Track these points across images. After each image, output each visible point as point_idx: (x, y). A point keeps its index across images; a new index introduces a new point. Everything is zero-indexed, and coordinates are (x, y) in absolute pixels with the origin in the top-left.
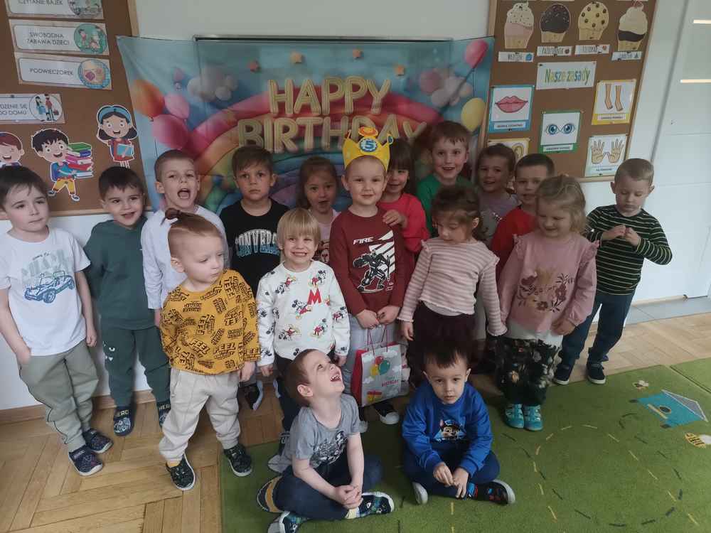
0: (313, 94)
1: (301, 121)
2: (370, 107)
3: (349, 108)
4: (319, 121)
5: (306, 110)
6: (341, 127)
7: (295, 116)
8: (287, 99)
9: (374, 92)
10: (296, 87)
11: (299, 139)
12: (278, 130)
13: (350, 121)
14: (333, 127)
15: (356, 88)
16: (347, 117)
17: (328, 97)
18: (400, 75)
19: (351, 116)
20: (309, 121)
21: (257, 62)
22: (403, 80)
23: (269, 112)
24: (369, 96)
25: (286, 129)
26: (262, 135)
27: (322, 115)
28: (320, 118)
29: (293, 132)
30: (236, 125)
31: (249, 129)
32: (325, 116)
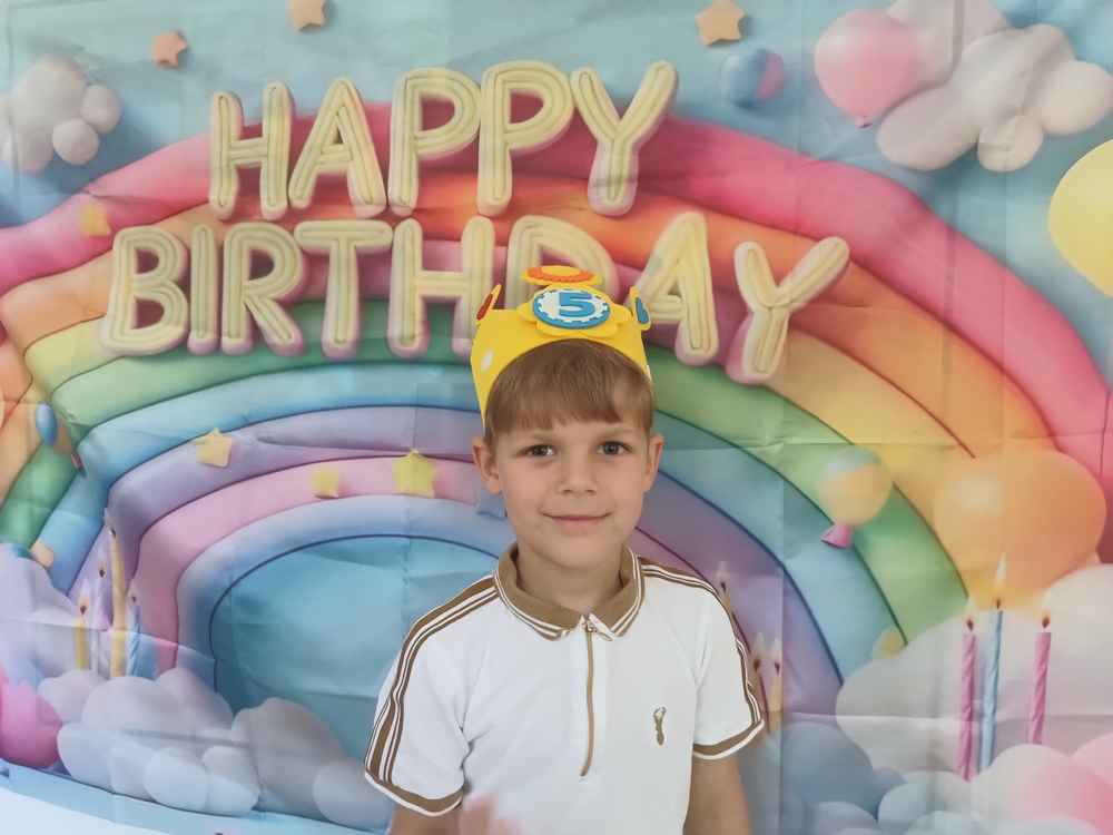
0: (358, 134)
1: (313, 233)
2: (583, 179)
3: (493, 185)
4: (375, 235)
5: (331, 192)
6: (466, 264)
7: (291, 217)
8: (267, 156)
9: (599, 121)
10: (303, 113)
11: (304, 303)
12: (237, 266)
13: (502, 241)
14: (431, 262)
15: (524, 107)
16: (488, 226)
17: (411, 144)
18: (721, 43)
19: (507, 216)
20: (341, 236)
21: (180, 36)
22: (733, 59)
23: (206, 201)
24: (578, 134)
25: (261, 265)
26: (185, 284)
27: (389, 216)
28: (383, 225)
29: (287, 275)
30: (110, 248)
31: (147, 262)
32: (403, 219)
